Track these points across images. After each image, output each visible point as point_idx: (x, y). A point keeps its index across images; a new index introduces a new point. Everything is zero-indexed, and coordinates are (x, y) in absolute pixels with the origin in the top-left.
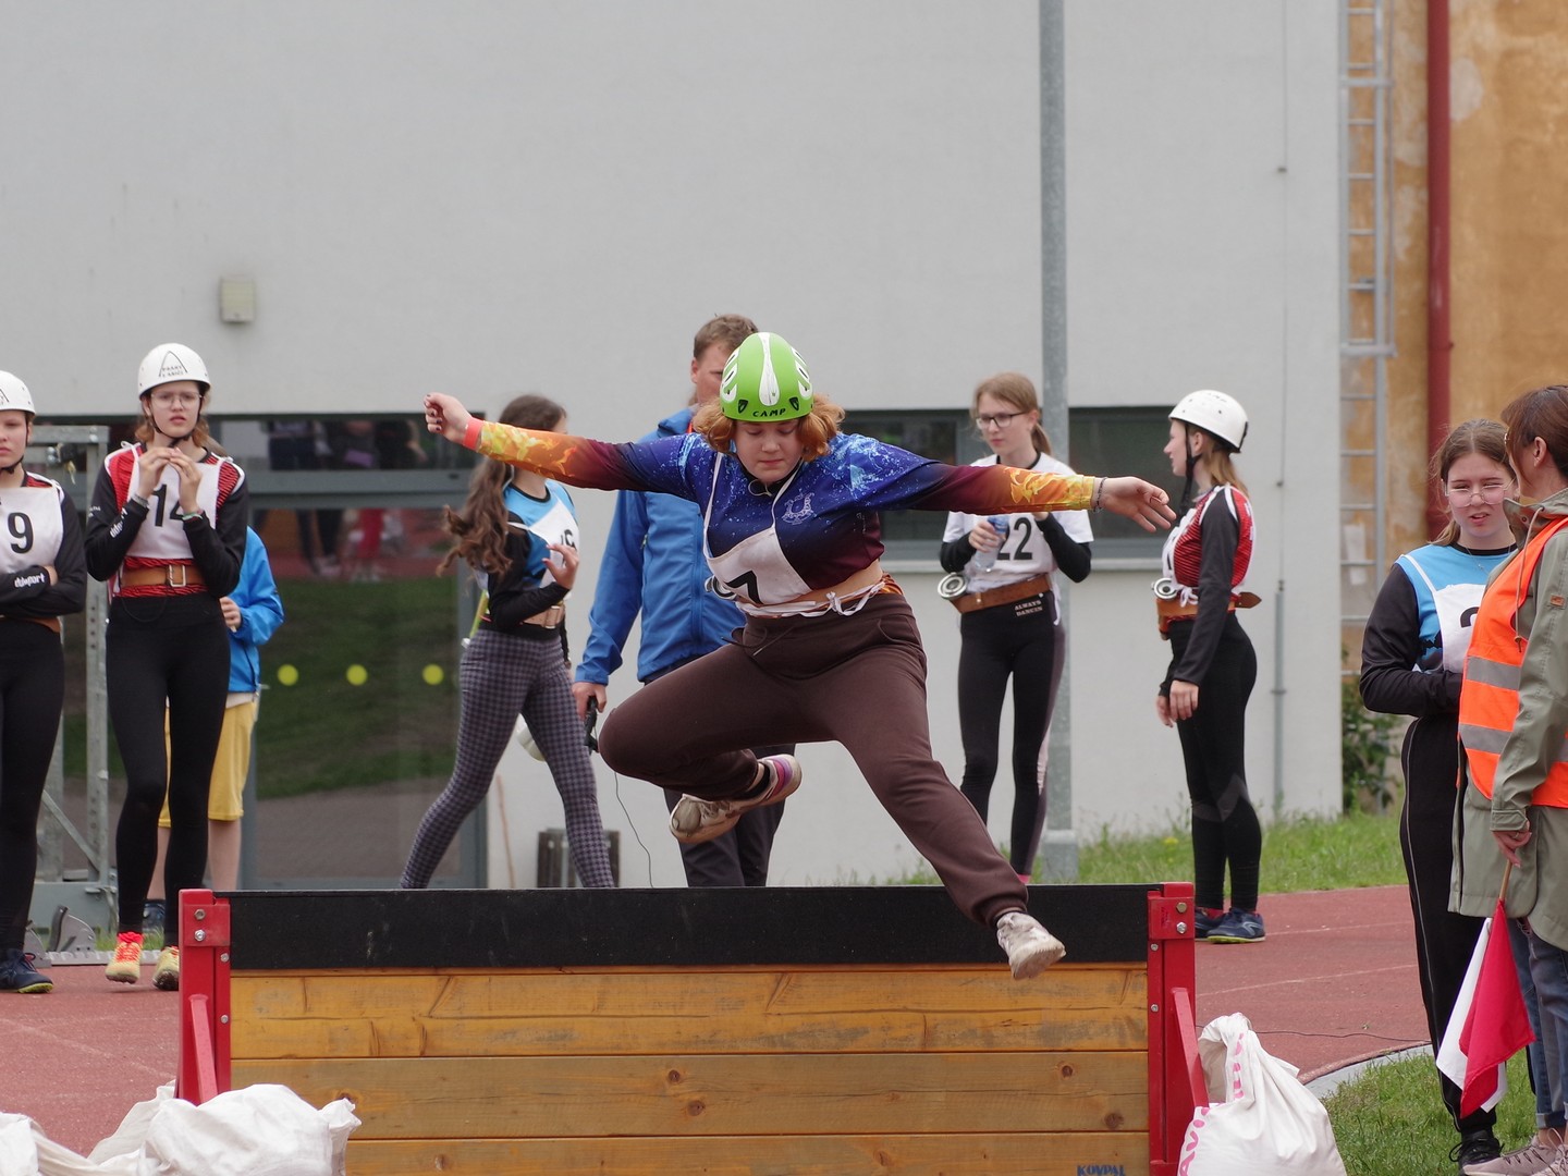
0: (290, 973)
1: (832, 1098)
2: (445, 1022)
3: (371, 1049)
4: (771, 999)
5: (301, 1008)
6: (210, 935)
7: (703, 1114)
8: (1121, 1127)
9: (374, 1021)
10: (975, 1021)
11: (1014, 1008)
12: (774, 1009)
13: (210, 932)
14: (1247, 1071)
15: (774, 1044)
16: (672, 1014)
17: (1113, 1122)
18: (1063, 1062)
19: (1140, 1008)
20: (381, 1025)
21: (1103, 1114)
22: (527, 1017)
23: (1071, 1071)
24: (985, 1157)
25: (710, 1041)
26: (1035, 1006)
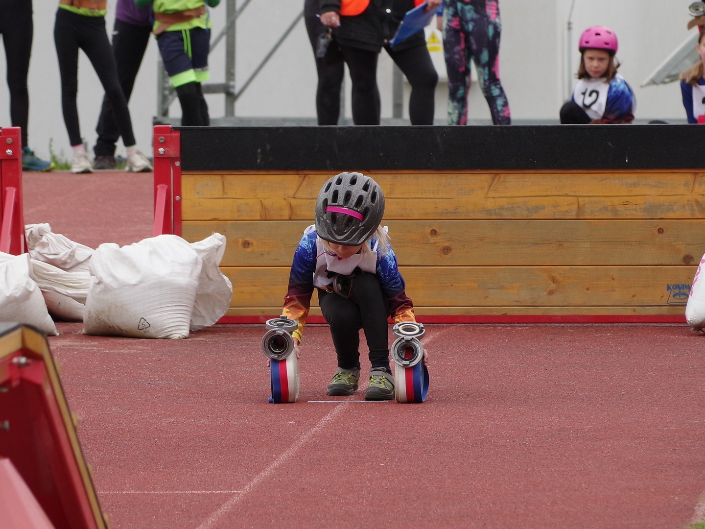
0: (215, 173)
1: (525, 245)
2: (302, 201)
3: (261, 216)
4: (489, 189)
5: (221, 192)
6: (168, 151)
7: (450, 254)
8: (692, 263)
9: (262, 200)
10: (607, 202)
11: (630, 194)
12: (491, 194)
13: (167, 149)
15: (491, 214)
16: (432, 197)
17: (686, 260)
18: (658, 225)
19: (703, 195)
20: (267, 202)
21: (682, 256)
23: (663, 231)
24: (613, 279)
25: (454, 213)
26: (642, 193)
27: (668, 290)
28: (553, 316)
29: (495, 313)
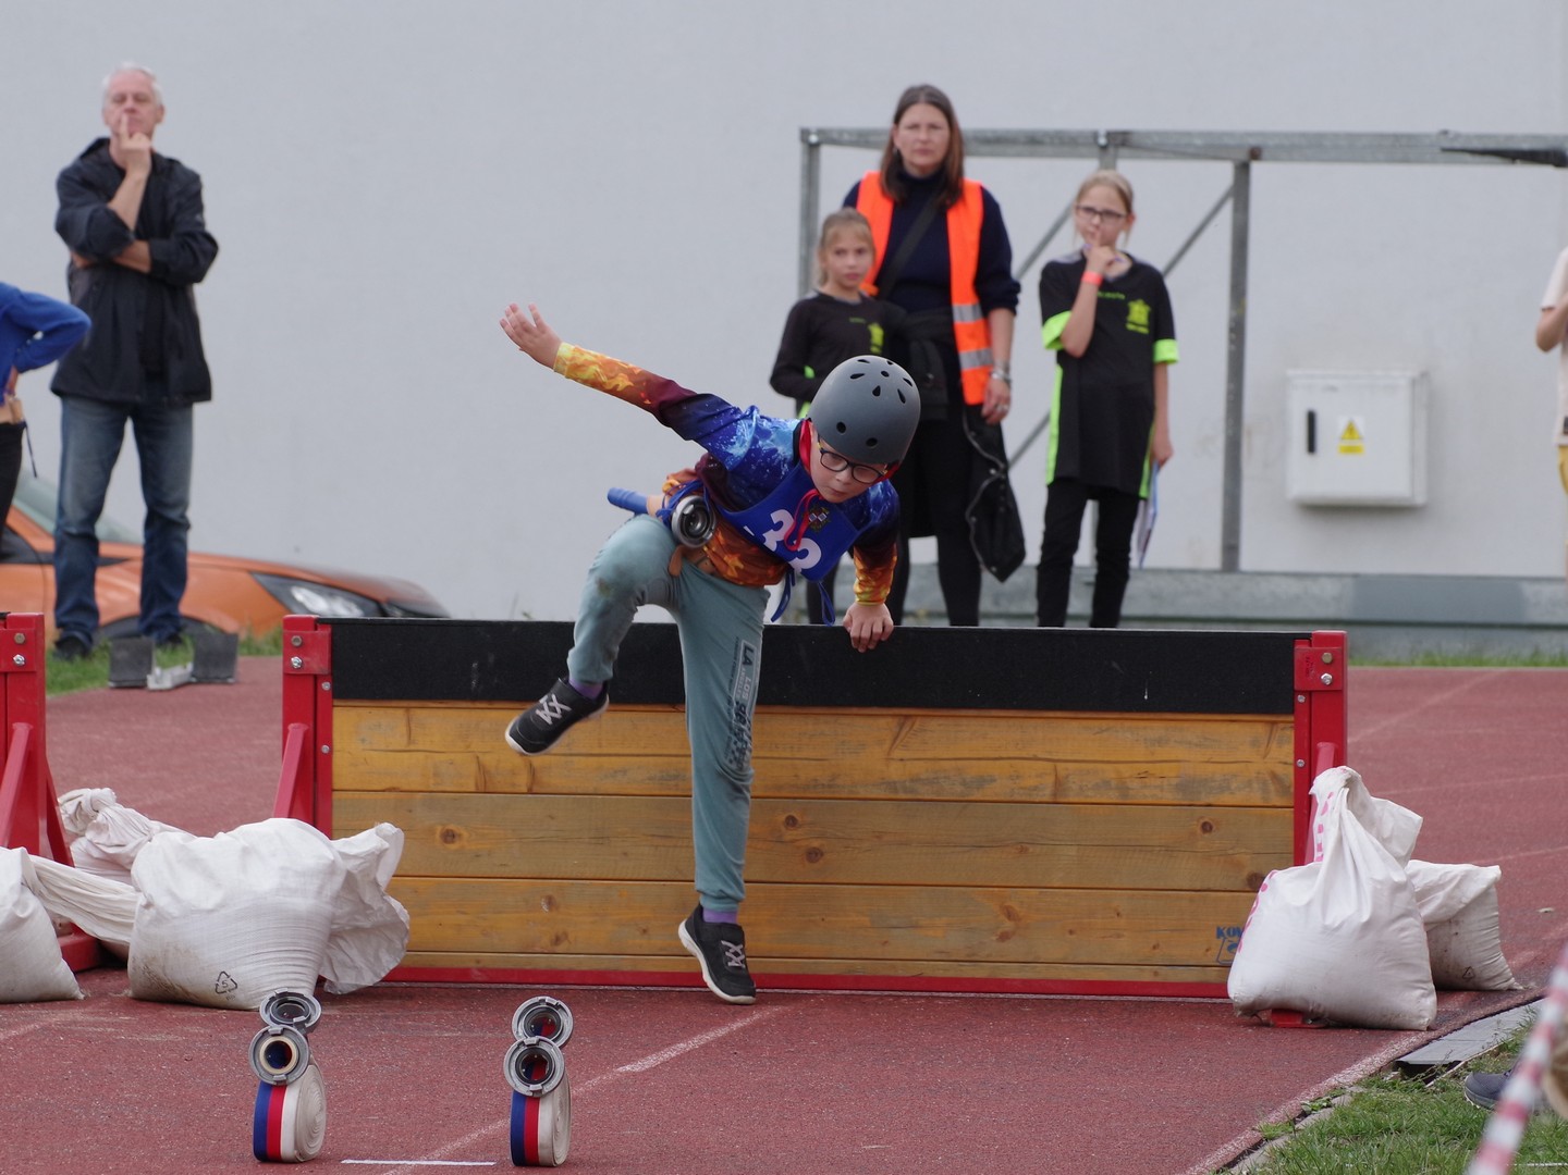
0: (394, 703)
1: (958, 849)
2: (553, 758)
3: (477, 785)
4: (892, 745)
5: (405, 738)
6: (308, 663)
7: (821, 861)
9: (480, 756)
10: (1109, 772)
11: (1150, 759)
12: (897, 754)
13: (307, 659)
14: (1328, 833)
15: (896, 791)
16: (788, 755)
17: (1255, 882)
18: (1202, 818)
19: (1286, 763)
21: (1245, 874)
22: (638, 755)
23: (1211, 828)
24: (1118, 914)
25: (830, 786)
26: (1173, 758)
27: (1218, 937)
28: (1007, 980)
29: (901, 973)
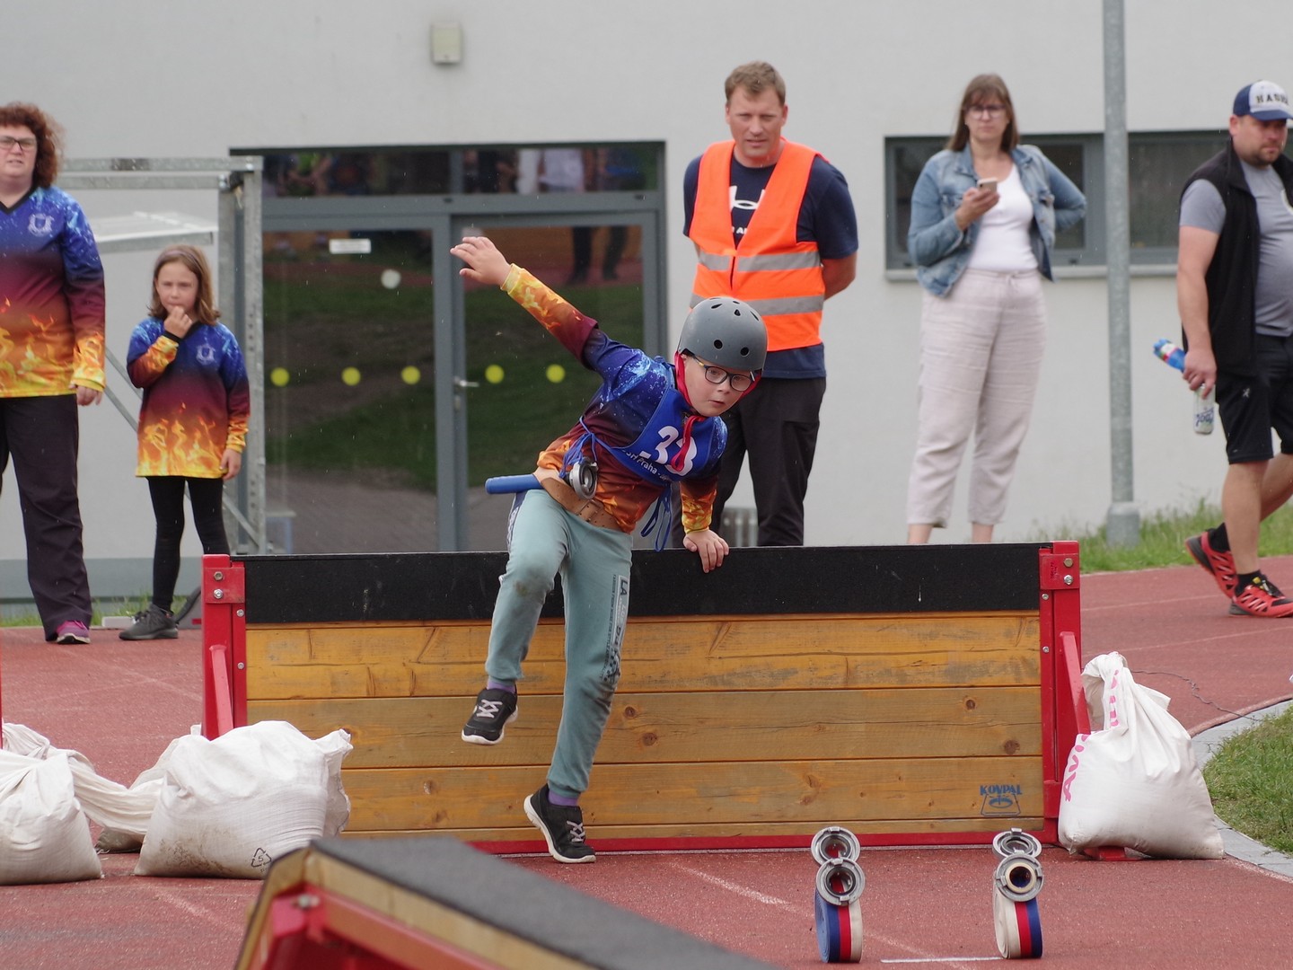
0: (298, 626)
1: (767, 730)
2: (430, 667)
3: (368, 691)
4: (713, 645)
5: (308, 655)
6: (227, 594)
7: (656, 744)
8: (1017, 752)
9: (370, 667)
10: (890, 662)
11: (924, 650)
12: (716, 653)
13: (227, 591)
14: (1122, 703)
15: (716, 683)
17: (1011, 748)
18: (967, 696)
19: (1034, 650)
20: (376, 670)
21: (1002, 741)
23: (974, 705)
24: (900, 779)
25: (661, 682)
26: (943, 648)
27: (982, 794)
29: (723, 834)
